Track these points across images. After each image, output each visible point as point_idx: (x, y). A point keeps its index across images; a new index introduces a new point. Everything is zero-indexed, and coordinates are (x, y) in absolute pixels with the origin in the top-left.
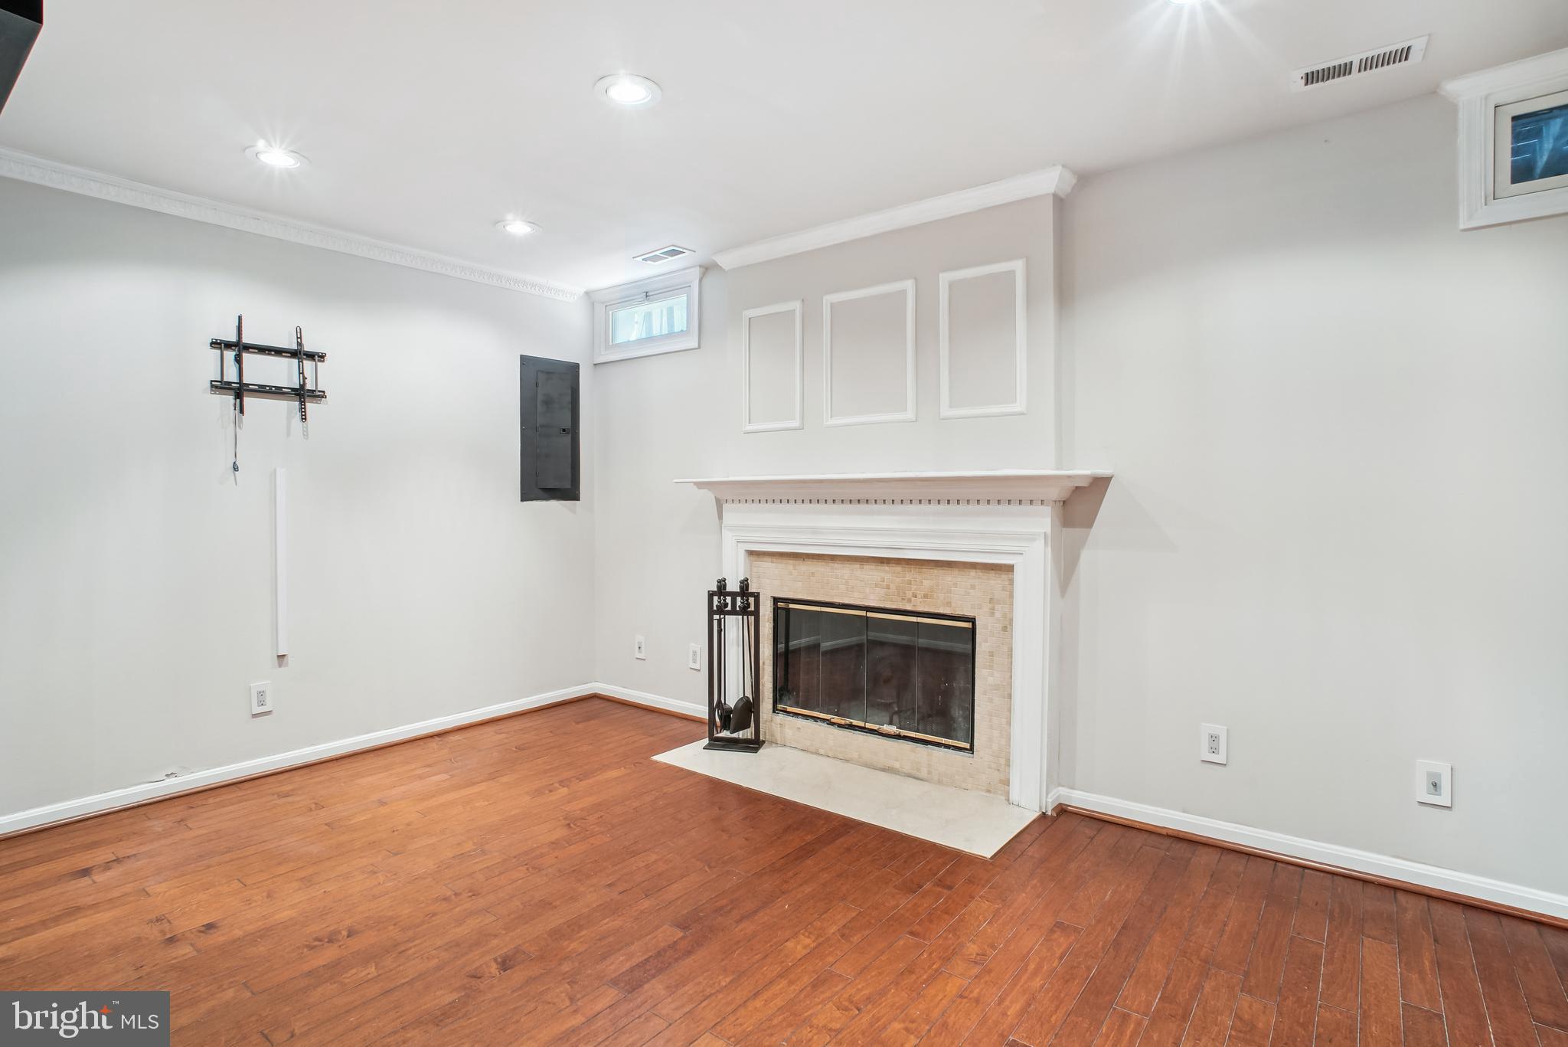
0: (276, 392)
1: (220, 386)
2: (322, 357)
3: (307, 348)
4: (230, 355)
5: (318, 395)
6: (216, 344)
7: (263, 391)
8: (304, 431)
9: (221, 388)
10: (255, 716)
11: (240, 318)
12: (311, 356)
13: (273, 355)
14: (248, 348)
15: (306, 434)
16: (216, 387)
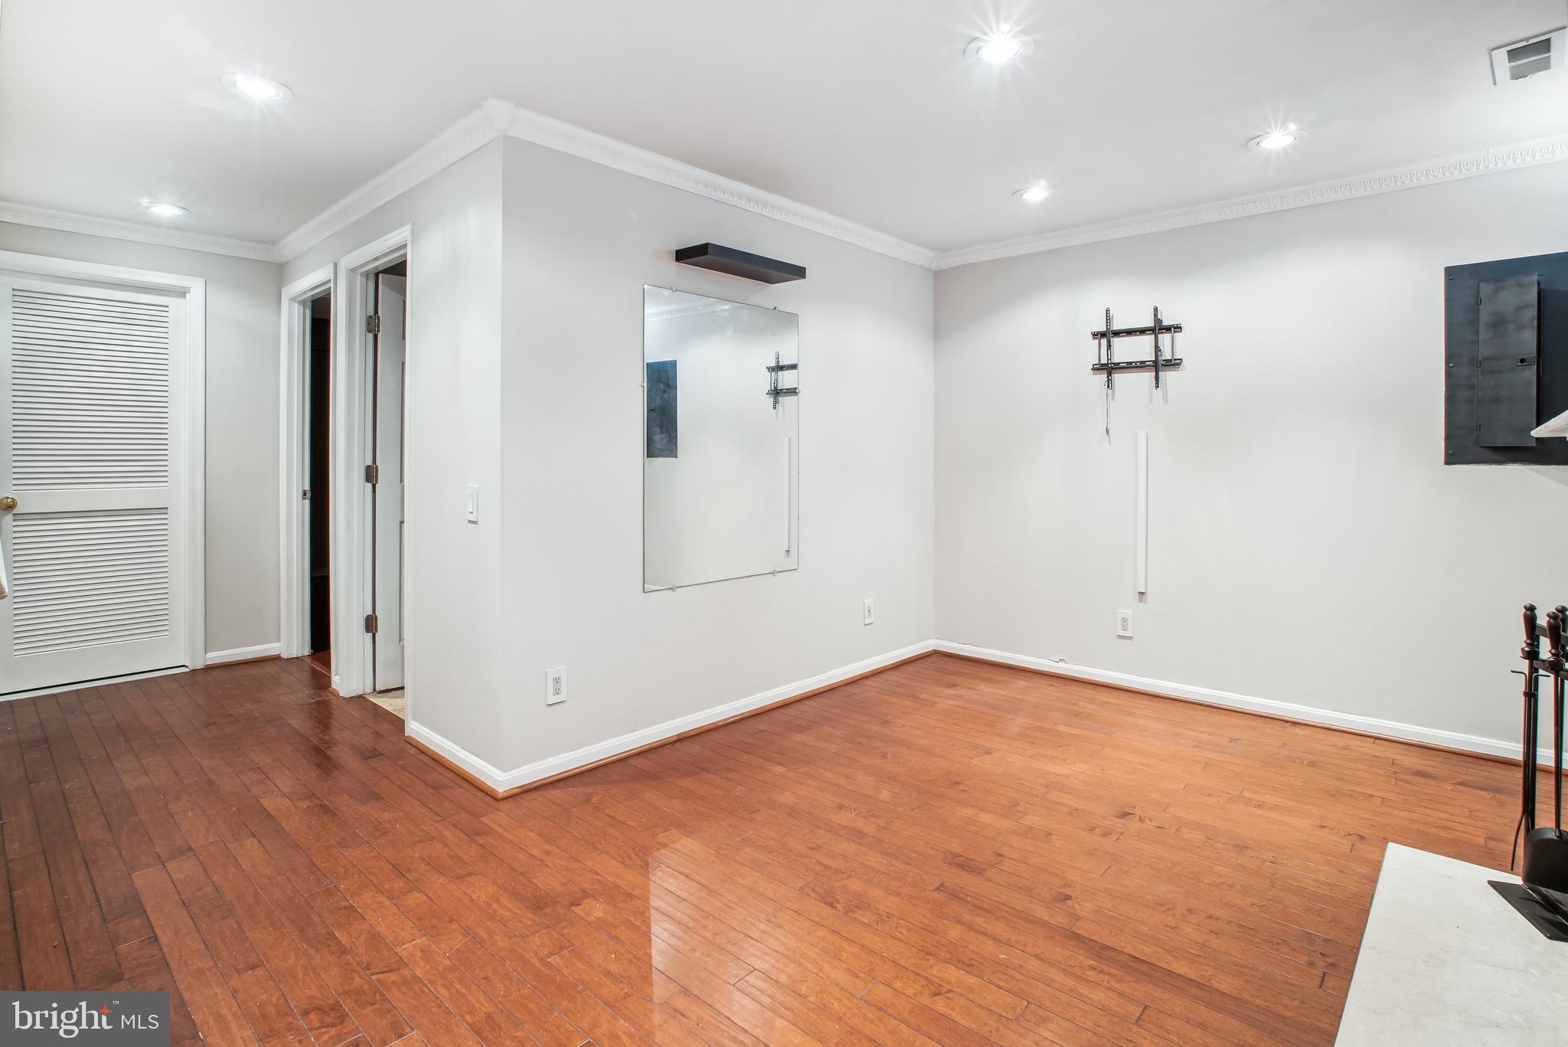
0: (1141, 366)
1: (1099, 368)
2: (1178, 328)
3: (1166, 323)
4: (1104, 341)
5: (1173, 364)
6: (1095, 335)
7: (1131, 366)
8: (1163, 397)
9: (1100, 369)
10: (1120, 637)
11: (1108, 311)
12: (1168, 329)
13: (1138, 335)
14: (1117, 334)
15: (1166, 401)
16: (1098, 369)
